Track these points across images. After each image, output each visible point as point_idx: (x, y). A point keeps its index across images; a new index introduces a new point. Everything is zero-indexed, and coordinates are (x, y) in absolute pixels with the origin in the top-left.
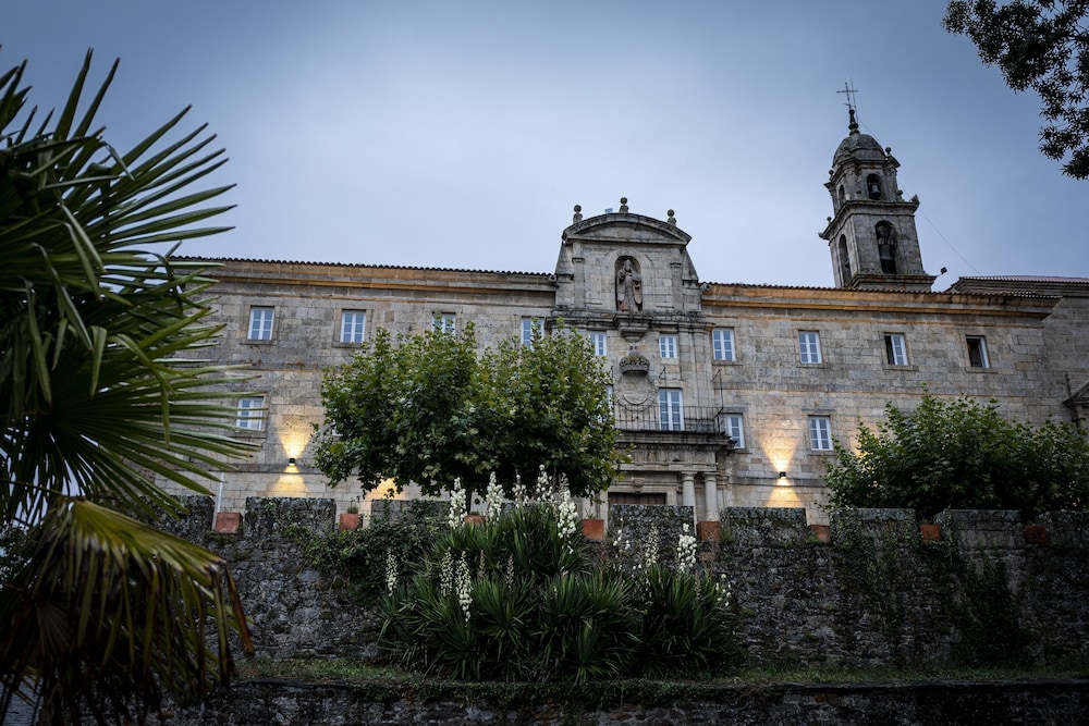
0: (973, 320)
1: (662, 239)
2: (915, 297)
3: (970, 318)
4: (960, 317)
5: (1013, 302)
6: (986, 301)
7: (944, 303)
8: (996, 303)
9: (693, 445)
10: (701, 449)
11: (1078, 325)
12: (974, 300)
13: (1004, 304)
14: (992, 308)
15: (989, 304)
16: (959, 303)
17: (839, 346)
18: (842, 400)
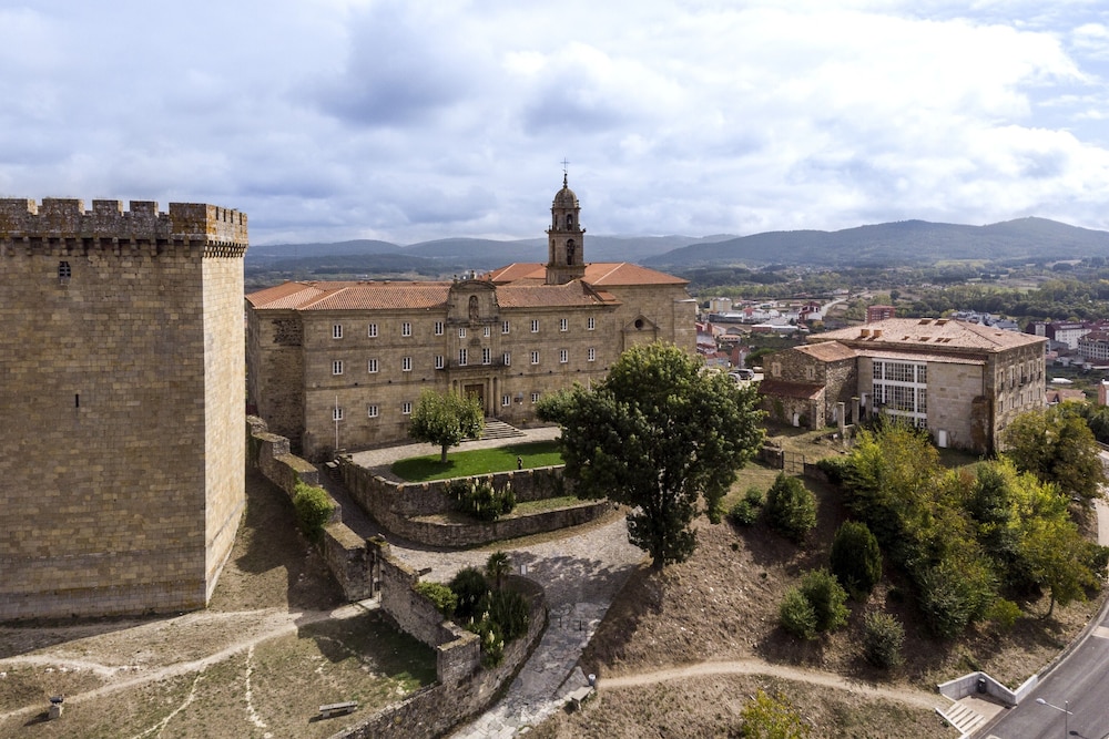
1: (486, 288)
17: (545, 325)
18: (544, 345)
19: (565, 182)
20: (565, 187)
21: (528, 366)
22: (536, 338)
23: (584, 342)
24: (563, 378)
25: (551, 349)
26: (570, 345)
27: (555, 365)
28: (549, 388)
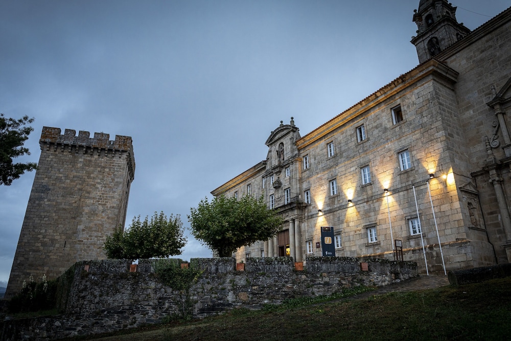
0: (395, 98)
1: (285, 132)
2: (361, 104)
3: (393, 98)
4: (388, 100)
5: (407, 78)
6: (393, 86)
7: (375, 99)
8: (399, 84)
9: (289, 209)
10: (292, 209)
11: (501, 46)
12: (387, 89)
13: (403, 81)
14: (398, 87)
15: (396, 86)
16: (382, 95)
17: (340, 143)
18: (340, 169)
22: (332, 164)
23: (389, 145)
24: (367, 207)
25: (349, 170)
26: (371, 157)
27: (356, 190)
28: (351, 224)
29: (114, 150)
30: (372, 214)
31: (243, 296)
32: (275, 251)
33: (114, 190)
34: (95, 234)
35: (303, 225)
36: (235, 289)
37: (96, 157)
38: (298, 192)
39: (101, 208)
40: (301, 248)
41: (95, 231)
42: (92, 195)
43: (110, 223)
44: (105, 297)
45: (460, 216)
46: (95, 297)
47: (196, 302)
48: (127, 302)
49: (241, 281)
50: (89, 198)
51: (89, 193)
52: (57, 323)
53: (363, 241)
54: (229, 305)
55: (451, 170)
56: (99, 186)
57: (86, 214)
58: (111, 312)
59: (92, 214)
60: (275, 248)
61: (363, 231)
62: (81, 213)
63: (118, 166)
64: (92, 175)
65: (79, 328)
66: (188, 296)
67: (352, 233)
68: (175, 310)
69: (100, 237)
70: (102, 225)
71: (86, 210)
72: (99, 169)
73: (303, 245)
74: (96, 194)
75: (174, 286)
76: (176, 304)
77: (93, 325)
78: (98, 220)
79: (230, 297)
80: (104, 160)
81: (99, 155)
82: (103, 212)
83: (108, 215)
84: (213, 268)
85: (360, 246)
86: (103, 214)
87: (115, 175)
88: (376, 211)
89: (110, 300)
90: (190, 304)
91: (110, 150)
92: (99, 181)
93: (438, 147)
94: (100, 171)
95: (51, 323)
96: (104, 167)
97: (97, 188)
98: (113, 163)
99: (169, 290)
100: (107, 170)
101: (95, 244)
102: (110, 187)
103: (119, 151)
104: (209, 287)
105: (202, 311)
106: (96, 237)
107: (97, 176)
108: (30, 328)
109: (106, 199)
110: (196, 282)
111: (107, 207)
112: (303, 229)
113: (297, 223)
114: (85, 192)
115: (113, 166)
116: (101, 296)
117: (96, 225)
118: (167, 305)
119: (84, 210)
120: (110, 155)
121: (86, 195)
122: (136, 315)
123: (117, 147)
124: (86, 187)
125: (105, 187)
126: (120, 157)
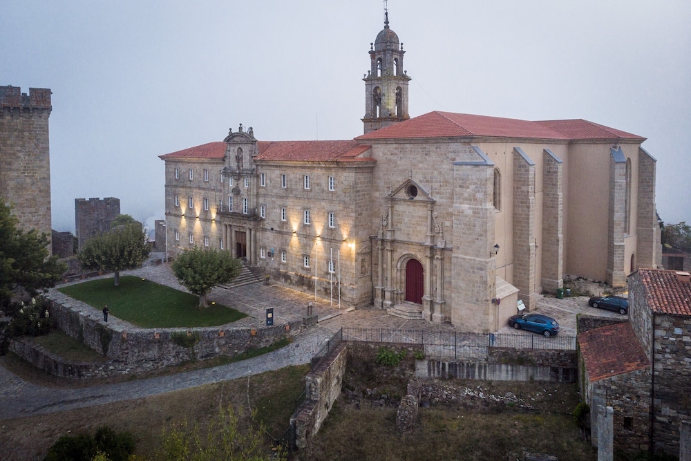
0: (331, 169)
1: (244, 140)
4: (327, 168)
7: (318, 164)
9: (247, 219)
10: (249, 220)
12: (327, 163)
16: (323, 164)
17: (291, 181)
18: (289, 202)
19: (387, 22)
20: (387, 27)
21: (278, 222)
22: (284, 195)
23: (323, 204)
24: (305, 242)
25: (296, 207)
26: (312, 206)
27: (299, 226)
28: (294, 249)
29: (31, 108)
30: (308, 248)
31: (224, 349)
32: (233, 246)
33: (41, 158)
34: (28, 210)
35: (258, 234)
36: (219, 346)
37: (8, 118)
38: (255, 205)
39: (28, 180)
40: (255, 252)
41: (27, 207)
42: (14, 166)
43: (43, 197)
44: (142, 353)
45: (354, 271)
46: (135, 353)
47: (198, 353)
48: (156, 355)
49: (223, 342)
50: (10, 170)
51: (10, 164)
52: (111, 368)
53: (300, 264)
54: (217, 354)
55: (354, 241)
56: (20, 154)
57: (12, 189)
58: (147, 361)
59: (19, 189)
60: (233, 244)
61: (301, 257)
62: (5, 189)
63: (40, 128)
64: (8, 142)
65: (127, 370)
66: (193, 350)
67: (294, 256)
68: (186, 358)
69: (35, 212)
70: (34, 199)
71: (11, 184)
72: (16, 133)
73: (258, 250)
74: (19, 164)
75: (184, 346)
76: (187, 354)
77: (137, 367)
78: (28, 195)
79: (217, 350)
80: (19, 121)
81: (12, 116)
82: (32, 185)
83: (38, 188)
84: (207, 335)
85: (298, 266)
86: (33, 187)
87: (38, 140)
88: (311, 247)
89: (146, 354)
90: (194, 354)
91: (26, 109)
92: (19, 148)
93: (351, 222)
94: (18, 137)
95: (107, 367)
96: (22, 131)
97: (19, 157)
98: (33, 125)
99: (182, 348)
100: (26, 134)
101: (30, 221)
102: (36, 155)
103: (38, 109)
104: (205, 345)
105: (202, 357)
106: (30, 213)
107: (15, 143)
108: (91, 370)
109: (33, 170)
110: (197, 344)
111: (37, 179)
112: (258, 237)
113: (253, 232)
114: (4, 163)
115: (33, 128)
116: (139, 352)
117: (26, 200)
118: (181, 355)
119: (8, 185)
120: (27, 115)
121: (6, 167)
122: (163, 361)
123: (34, 104)
124: (4, 157)
125: (29, 155)
126: (40, 117)
